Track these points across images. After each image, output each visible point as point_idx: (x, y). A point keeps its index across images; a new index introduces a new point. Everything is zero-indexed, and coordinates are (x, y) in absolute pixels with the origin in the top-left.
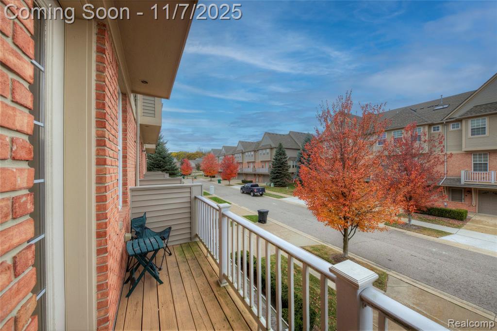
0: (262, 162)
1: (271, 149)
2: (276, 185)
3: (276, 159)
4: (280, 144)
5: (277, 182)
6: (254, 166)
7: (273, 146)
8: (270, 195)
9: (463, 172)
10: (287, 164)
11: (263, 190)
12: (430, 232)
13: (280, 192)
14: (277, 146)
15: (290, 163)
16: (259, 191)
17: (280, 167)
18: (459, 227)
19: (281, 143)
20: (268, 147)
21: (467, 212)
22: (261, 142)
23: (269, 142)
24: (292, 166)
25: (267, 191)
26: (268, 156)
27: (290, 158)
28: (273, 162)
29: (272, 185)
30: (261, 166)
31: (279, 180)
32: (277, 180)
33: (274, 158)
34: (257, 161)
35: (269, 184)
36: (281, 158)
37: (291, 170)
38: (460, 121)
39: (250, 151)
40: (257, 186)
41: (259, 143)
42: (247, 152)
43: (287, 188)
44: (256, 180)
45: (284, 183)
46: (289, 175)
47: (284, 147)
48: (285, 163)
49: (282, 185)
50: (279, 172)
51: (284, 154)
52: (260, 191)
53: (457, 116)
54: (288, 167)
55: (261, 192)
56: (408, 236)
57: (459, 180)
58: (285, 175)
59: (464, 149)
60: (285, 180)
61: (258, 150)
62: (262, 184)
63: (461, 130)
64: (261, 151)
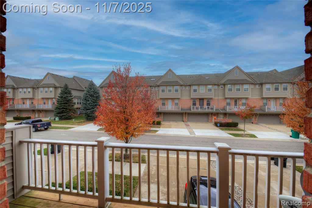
0: (43, 98)
1: (56, 88)
2: (61, 118)
3: (62, 97)
4: (66, 85)
5: (63, 116)
6: (32, 103)
7: (57, 85)
8: (57, 128)
9: (160, 106)
10: (73, 101)
11: (49, 124)
12: (153, 132)
13: (68, 124)
14: (63, 86)
15: (76, 101)
16: (43, 125)
17: (66, 103)
18: (160, 128)
19: (67, 83)
20: (51, 86)
21: (161, 121)
22: (42, 80)
23: (52, 81)
24: (76, 103)
25: (53, 125)
26: (51, 93)
27: (75, 97)
28: (58, 99)
29: (57, 119)
30: (42, 103)
31: (65, 114)
32: (62, 115)
33: (59, 96)
34: (36, 98)
35: (53, 118)
36: (67, 97)
37: (76, 106)
38: (159, 86)
39: (27, 88)
40: (41, 121)
41: (38, 81)
42: (22, 88)
43: (74, 120)
44: (35, 116)
45: (70, 116)
46: (75, 110)
47: (69, 88)
48: (71, 101)
49: (68, 118)
50: (65, 107)
51: (70, 93)
52: (45, 126)
53: (158, 84)
54: (73, 103)
55: (47, 126)
56: (147, 135)
57: (159, 109)
58: (70, 110)
59: (160, 97)
60: (71, 114)
61: (38, 88)
62: (45, 119)
63: (159, 90)
64: (42, 88)
